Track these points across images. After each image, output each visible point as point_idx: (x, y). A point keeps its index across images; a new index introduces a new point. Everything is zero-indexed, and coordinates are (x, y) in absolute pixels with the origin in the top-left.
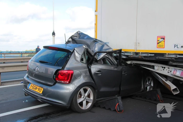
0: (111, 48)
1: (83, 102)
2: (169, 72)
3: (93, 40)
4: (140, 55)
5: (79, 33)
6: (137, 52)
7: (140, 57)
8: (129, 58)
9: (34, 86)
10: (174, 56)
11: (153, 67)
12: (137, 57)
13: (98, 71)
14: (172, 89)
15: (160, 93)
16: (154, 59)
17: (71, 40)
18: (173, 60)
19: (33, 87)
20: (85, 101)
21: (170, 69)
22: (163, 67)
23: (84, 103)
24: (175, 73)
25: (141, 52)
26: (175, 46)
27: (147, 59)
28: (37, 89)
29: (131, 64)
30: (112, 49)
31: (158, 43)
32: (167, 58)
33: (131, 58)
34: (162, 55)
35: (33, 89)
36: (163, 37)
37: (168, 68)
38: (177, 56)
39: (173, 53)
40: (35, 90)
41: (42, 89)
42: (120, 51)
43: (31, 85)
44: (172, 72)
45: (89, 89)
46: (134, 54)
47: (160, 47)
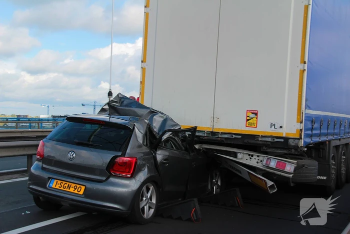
0: (177, 125)
1: (145, 207)
2: (259, 161)
3: (149, 110)
4: (220, 136)
5: (120, 96)
6: (215, 131)
7: (219, 139)
8: (201, 141)
9: (64, 183)
10: (270, 140)
11: (235, 155)
12: (214, 138)
13: (165, 160)
14: (268, 186)
15: (240, 195)
16: (240, 143)
17: (107, 107)
18: (268, 145)
19: (62, 185)
20: (148, 205)
21: (261, 158)
22: (249, 155)
23: (146, 208)
24: (268, 163)
25: (220, 131)
26: (272, 125)
27: (229, 142)
28: (71, 188)
29: (199, 150)
30: (180, 126)
31: (247, 120)
32: (260, 142)
33: (205, 139)
34: (254, 137)
35: (62, 188)
36: (255, 112)
37: (258, 156)
38: (274, 140)
39: (270, 135)
40: (68, 190)
41: (83, 188)
42: (194, 130)
43: (56, 181)
44: (264, 162)
45: (152, 188)
46: (209, 134)
47: (251, 125)
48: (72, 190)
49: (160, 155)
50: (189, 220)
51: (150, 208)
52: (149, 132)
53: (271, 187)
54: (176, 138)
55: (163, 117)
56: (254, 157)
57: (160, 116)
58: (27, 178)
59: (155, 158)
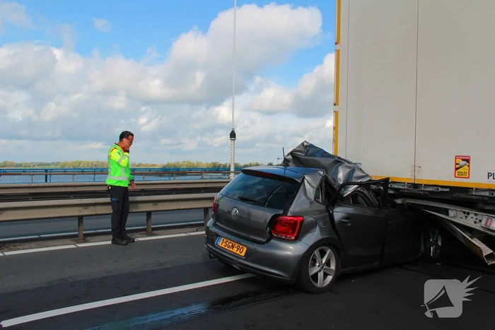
0: (367, 176)
1: (319, 274)
2: (478, 221)
3: (334, 160)
4: (423, 189)
5: (305, 144)
6: (416, 182)
7: (422, 193)
8: (400, 193)
9: (229, 241)
10: (487, 194)
11: (446, 212)
12: (416, 191)
13: (346, 218)
14: (484, 255)
16: (448, 197)
18: (487, 201)
19: (227, 243)
20: (322, 272)
21: (479, 217)
22: (464, 213)
23: (321, 275)
24: (488, 224)
25: (423, 183)
27: (434, 196)
29: (402, 205)
30: (370, 177)
31: (457, 169)
32: (475, 197)
33: (405, 193)
34: (466, 190)
35: (226, 247)
36: (466, 158)
37: (476, 214)
38: (493, 194)
39: (487, 188)
40: (231, 250)
41: (245, 249)
42: (386, 181)
43: (222, 239)
44: (483, 223)
45: (329, 251)
46: (410, 187)
47: (461, 176)
48: (235, 250)
49: (339, 213)
51: (326, 275)
52: (326, 185)
53: (489, 256)
54: (366, 192)
55: (350, 167)
56: (471, 215)
57: (347, 167)
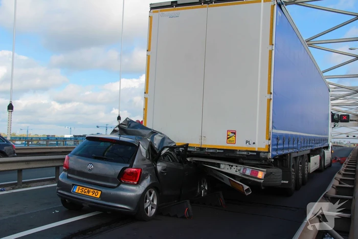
0: (173, 142)
1: (149, 208)
2: (237, 170)
3: (150, 131)
4: (206, 151)
5: (128, 120)
6: (202, 147)
7: (206, 153)
8: (192, 154)
9: (85, 188)
10: (245, 153)
11: (218, 165)
12: (202, 152)
13: (164, 170)
14: (245, 189)
15: (222, 197)
16: (222, 156)
17: (117, 129)
18: (245, 157)
19: (83, 190)
20: (150, 206)
21: (239, 168)
22: (230, 165)
24: (244, 172)
25: (207, 147)
26: (247, 142)
27: (214, 156)
29: (190, 162)
30: (175, 143)
31: (228, 138)
32: (238, 155)
33: (195, 154)
34: (233, 151)
35: (83, 193)
36: (234, 132)
37: (236, 166)
38: (249, 153)
39: (245, 149)
40: (88, 194)
41: (100, 192)
42: (187, 145)
43: (78, 187)
44: (241, 171)
45: (153, 192)
46: (198, 150)
47: (231, 142)
48: (91, 194)
49: (160, 167)
50: (183, 217)
51: (152, 208)
52: (151, 148)
53: (247, 190)
54: (172, 153)
55: (162, 137)
56: (234, 167)
57: (160, 136)
58: (56, 185)
59: (156, 169)
